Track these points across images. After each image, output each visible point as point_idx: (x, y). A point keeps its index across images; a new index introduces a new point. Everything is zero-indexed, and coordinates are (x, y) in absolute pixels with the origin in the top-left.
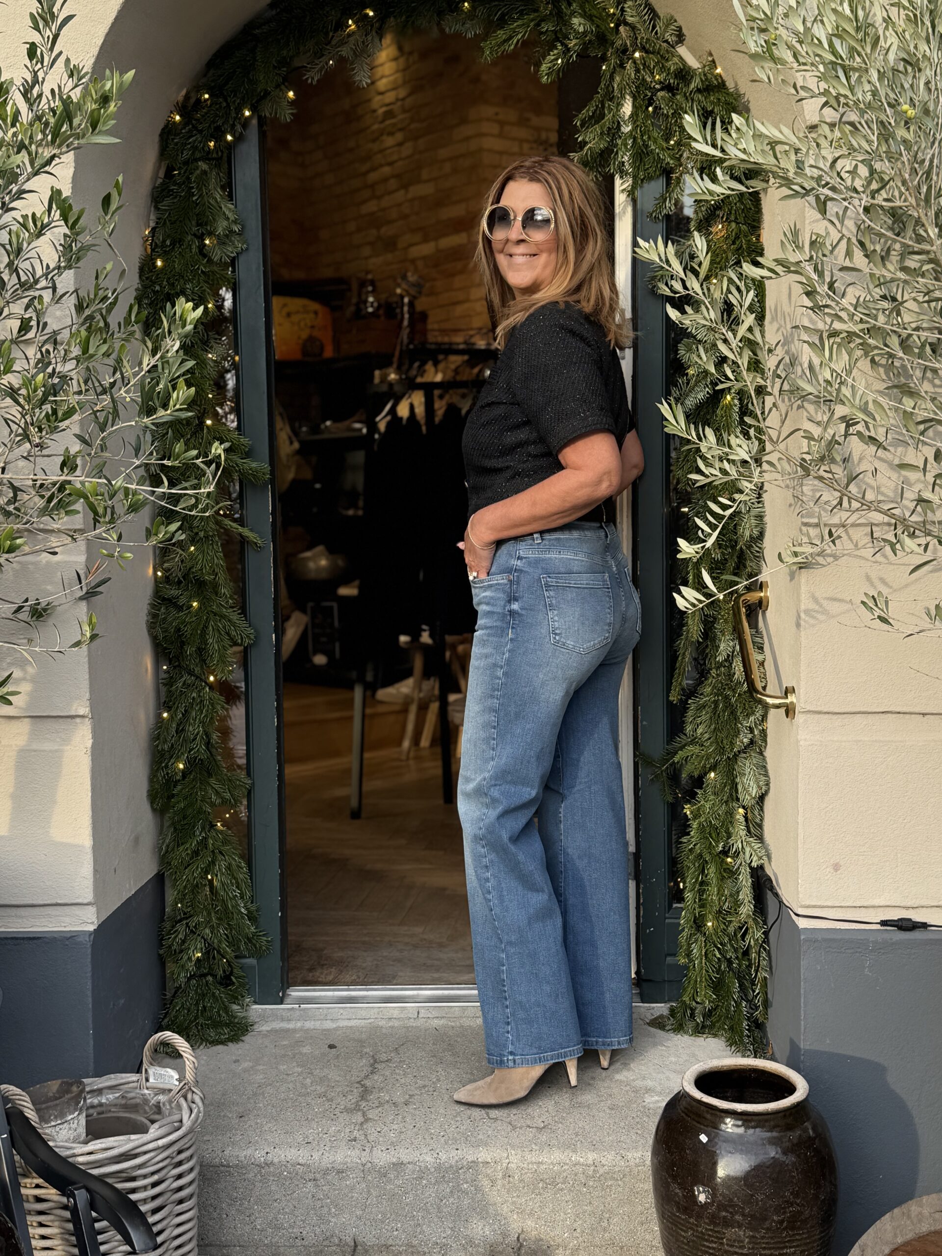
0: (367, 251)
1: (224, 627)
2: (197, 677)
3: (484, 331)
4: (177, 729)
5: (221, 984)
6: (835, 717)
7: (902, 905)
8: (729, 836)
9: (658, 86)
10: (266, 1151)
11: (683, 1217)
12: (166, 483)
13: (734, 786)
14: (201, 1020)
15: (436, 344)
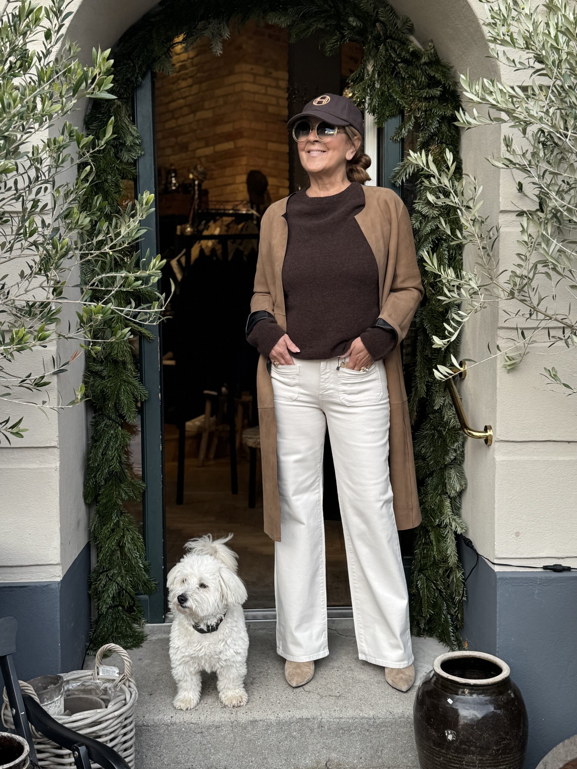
0: (168, 151)
1: (130, 390)
2: (113, 421)
3: (245, 202)
4: (102, 453)
5: (127, 611)
6: (517, 444)
7: (556, 556)
8: (442, 514)
9: (399, 60)
10: (171, 716)
11: (438, 749)
12: (133, 304)
13: (444, 485)
14: (115, 634)
15: (215, 209)
